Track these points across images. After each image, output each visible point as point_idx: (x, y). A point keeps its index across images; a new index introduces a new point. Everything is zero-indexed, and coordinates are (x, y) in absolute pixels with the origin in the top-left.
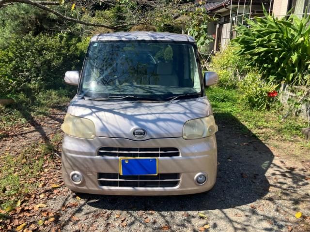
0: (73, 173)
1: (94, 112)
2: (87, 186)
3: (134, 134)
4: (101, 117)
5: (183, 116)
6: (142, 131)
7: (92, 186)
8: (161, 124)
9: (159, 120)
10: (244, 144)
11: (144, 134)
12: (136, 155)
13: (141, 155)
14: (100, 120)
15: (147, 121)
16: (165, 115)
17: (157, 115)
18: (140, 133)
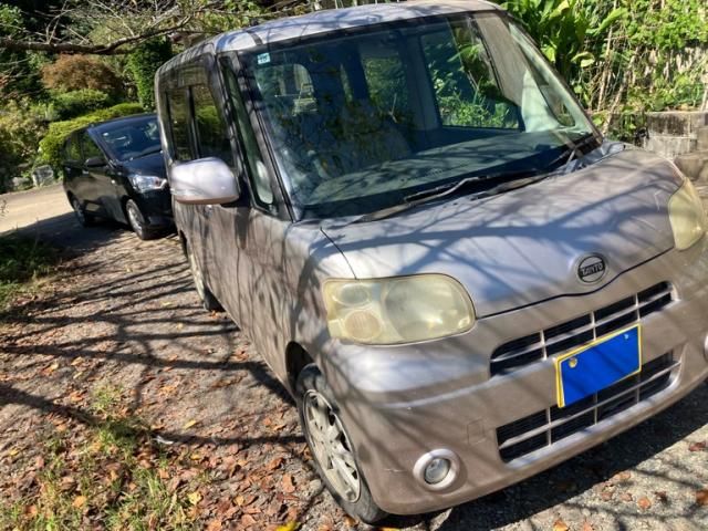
0: (424, 459)
1: (441, 248)
2: (470, 483)
3: (581, 275)
4: (470, 256)
6: (597, 260)
7: (487, 475)
11: (604, 268)
14: (474, 264)
18: (593, 270)
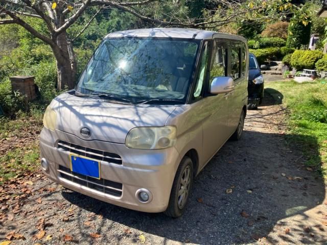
3: (81, 132)
5: (130, 123)
8: (105, 129)
9: (105, 124)
10: (296, 178)
11: (89, 134)
12: (83, 154)
13: (88, 155)
15: (93, 123)
16: (112, 118)
17: (105, 118)
